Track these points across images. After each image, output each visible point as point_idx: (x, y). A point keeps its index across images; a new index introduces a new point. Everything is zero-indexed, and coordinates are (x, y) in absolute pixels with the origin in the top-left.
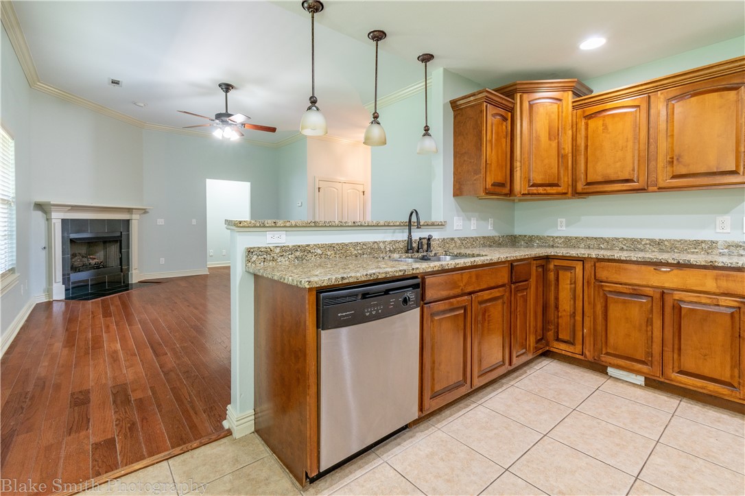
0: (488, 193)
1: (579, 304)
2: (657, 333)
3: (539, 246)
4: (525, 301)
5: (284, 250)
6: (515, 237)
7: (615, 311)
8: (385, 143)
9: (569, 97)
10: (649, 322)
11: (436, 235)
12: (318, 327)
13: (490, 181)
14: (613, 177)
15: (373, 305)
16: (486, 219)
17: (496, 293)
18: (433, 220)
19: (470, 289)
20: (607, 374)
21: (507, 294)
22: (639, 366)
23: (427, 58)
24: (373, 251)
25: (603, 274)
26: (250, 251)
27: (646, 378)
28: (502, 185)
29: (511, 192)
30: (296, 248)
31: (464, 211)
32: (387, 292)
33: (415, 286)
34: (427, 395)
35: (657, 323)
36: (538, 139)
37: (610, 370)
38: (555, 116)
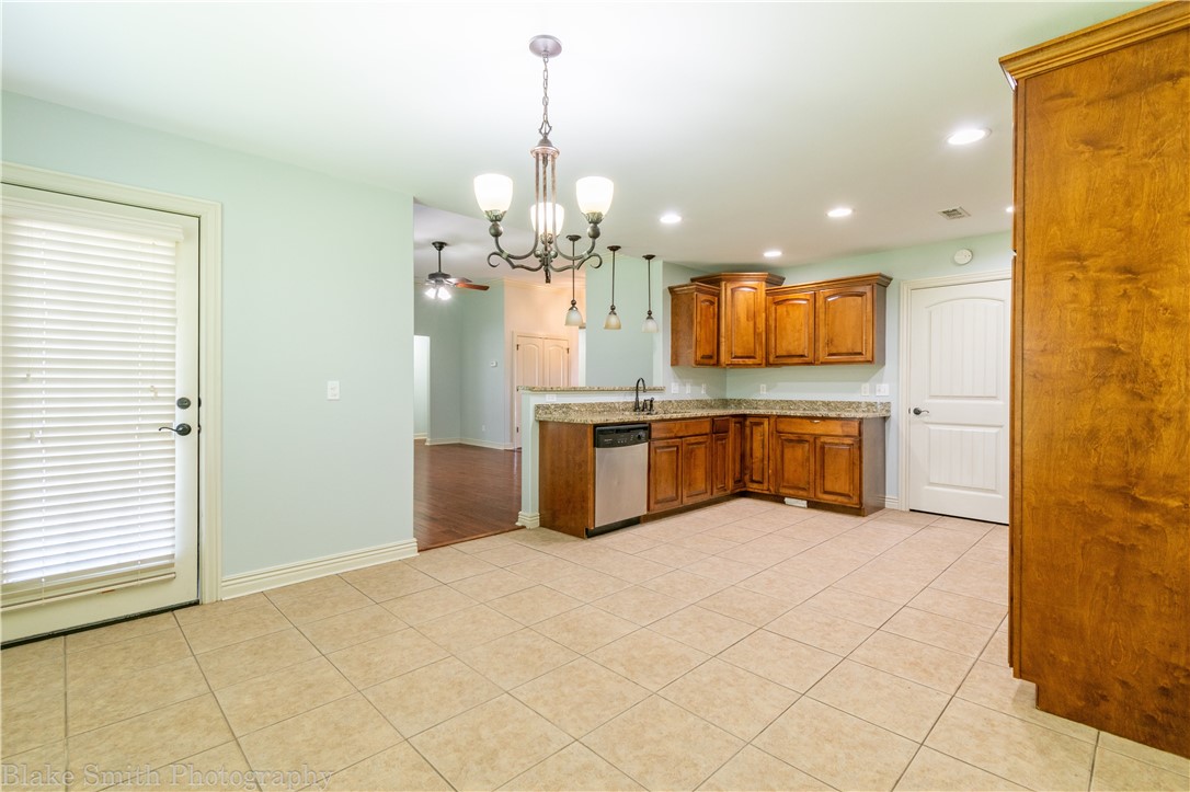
0: (698, 364)
1: (766, 451)
2: (812, 467)
3: (746, 408)
4: (724, 448)
5: (557, 406)
6: (726, 400)
7: (788, 453)
8: (620, 328)
9: (763, 287)
10: (808, 460)
11: (657, 398)
12: (594, 446)
13: (699, 355)
14: (793, 353)
15: (622, 437)
16: (699, 385)
17: (700, 439)
18: (654, 385)
19: (681, 434)
20: (784, 503)
21: (709, 441)
22: (801, 493)
23: (649, 257)
24: (610, 408)
25: (782, 427)
26: (538, 407)
27: (808, 502)
28: (711, 357)
29: (717, 364)
30: (563, 406)
31: (680, 377)
32: (629, 430)
33: (645, 429)
34: (652, 502)
35: (812, 460)
36: (738, 319)
37: (786, 500)
38: (751, 302)
